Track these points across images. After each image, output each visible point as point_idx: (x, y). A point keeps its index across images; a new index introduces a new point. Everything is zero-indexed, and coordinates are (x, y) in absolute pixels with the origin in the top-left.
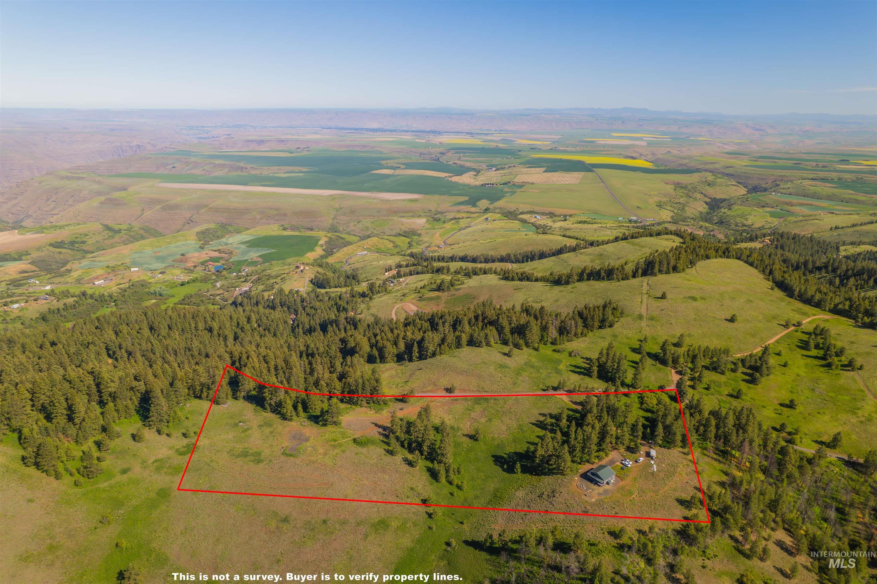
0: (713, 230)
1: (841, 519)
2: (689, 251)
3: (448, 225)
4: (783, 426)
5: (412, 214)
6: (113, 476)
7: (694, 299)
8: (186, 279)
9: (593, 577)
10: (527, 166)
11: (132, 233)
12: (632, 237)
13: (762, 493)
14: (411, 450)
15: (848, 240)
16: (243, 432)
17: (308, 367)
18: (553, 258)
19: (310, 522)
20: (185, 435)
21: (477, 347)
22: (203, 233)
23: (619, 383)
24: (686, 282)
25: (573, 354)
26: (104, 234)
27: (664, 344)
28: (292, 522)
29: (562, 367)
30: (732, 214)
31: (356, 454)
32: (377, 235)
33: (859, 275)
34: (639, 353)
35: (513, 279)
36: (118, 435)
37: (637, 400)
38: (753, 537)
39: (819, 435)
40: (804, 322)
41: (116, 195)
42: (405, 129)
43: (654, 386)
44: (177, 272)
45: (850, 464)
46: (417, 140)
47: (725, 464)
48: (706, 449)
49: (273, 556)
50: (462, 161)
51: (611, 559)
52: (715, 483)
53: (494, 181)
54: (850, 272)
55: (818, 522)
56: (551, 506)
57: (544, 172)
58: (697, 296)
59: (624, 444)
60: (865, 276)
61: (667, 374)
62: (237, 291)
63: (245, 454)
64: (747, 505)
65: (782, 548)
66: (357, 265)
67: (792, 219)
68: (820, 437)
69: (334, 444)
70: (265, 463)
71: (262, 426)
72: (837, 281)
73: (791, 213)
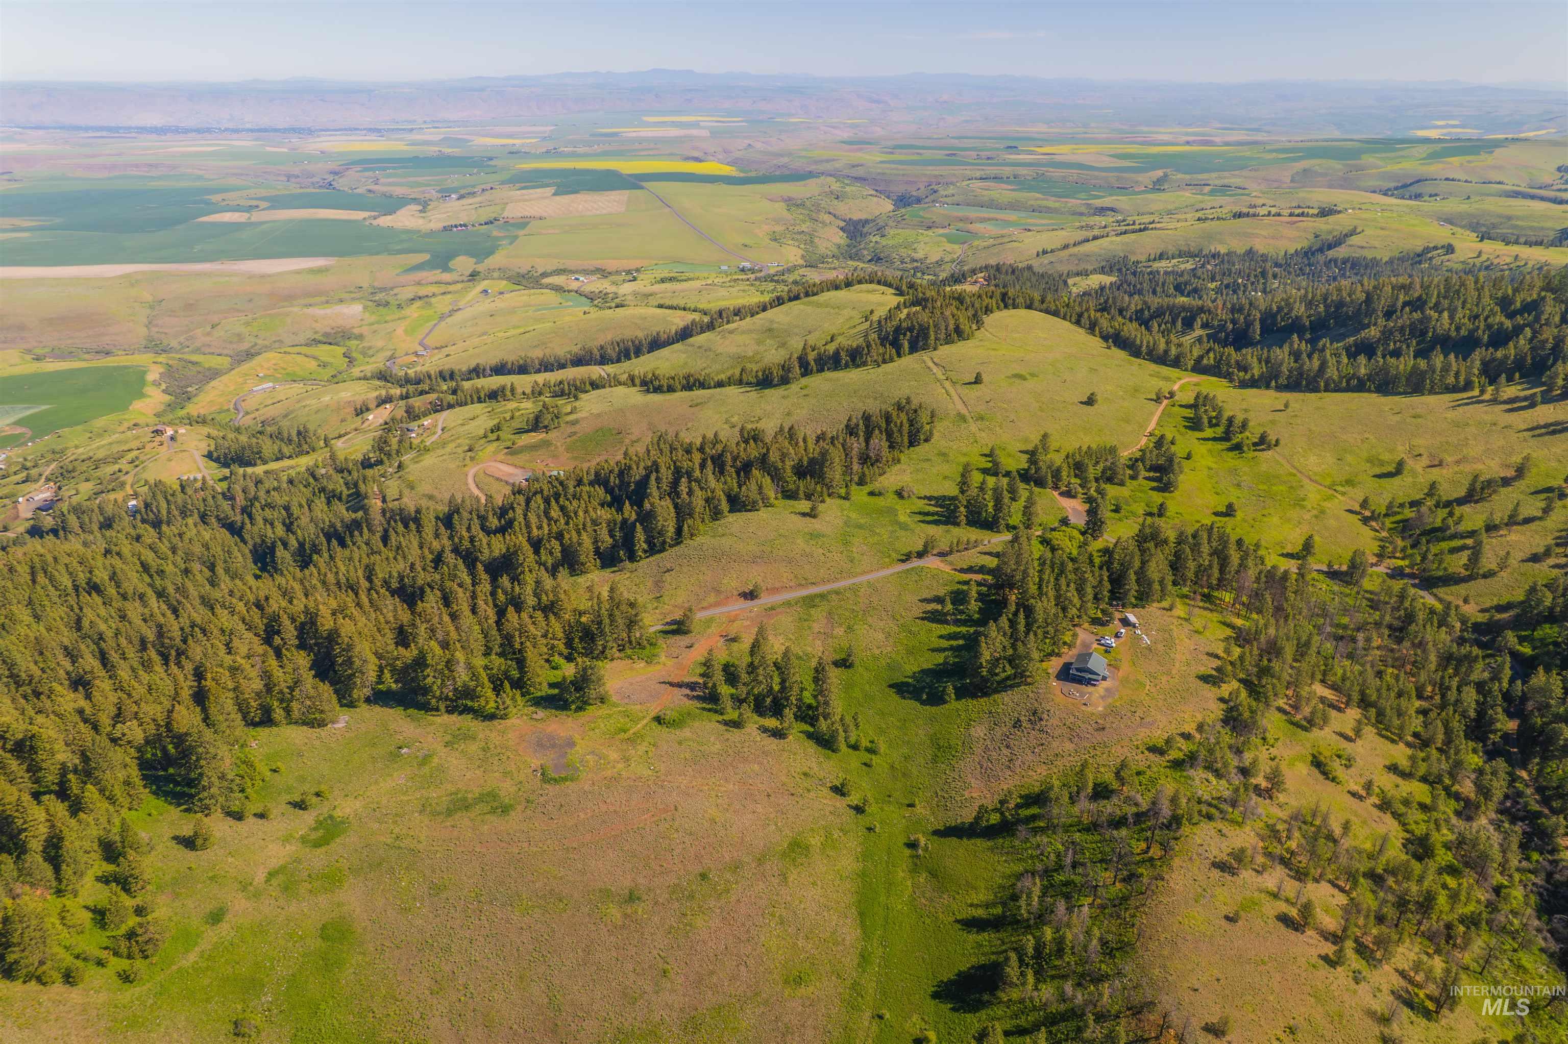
3: (411, 312)
5: (324, 299)
6: (198, 935)
7: (1022, 377)
10: (518, 185)
14: (765, 712)
15: (1070, 268)
16: (422, 764)
18: (678, 346)
19: (678, 885)
20: (298, 806)
21: (750, 511)
24: (990, 352)
25: (903, 495)
28: (645, 897)
29: (903, 518)
30: (890, 243)
31: (679, 743)
32: (269, 349)
39: (1282, 545)
40: (1175, 391)
42: (229, 125)
45: (1334, 575)
46: (268, 149)
47: (1217, 612)
49: (650, 967)
50: (384, 185)
53: (464, 218)
57: (555, 194)
58: (1024, 373)
62: (24, 504)
63: (462, 804)
66: (266, 413)
67: (979, 243)
68: (1285, 548)
69: (626, 736)
70: (519, 808)
71: (452, 742)
73: (975, 235)
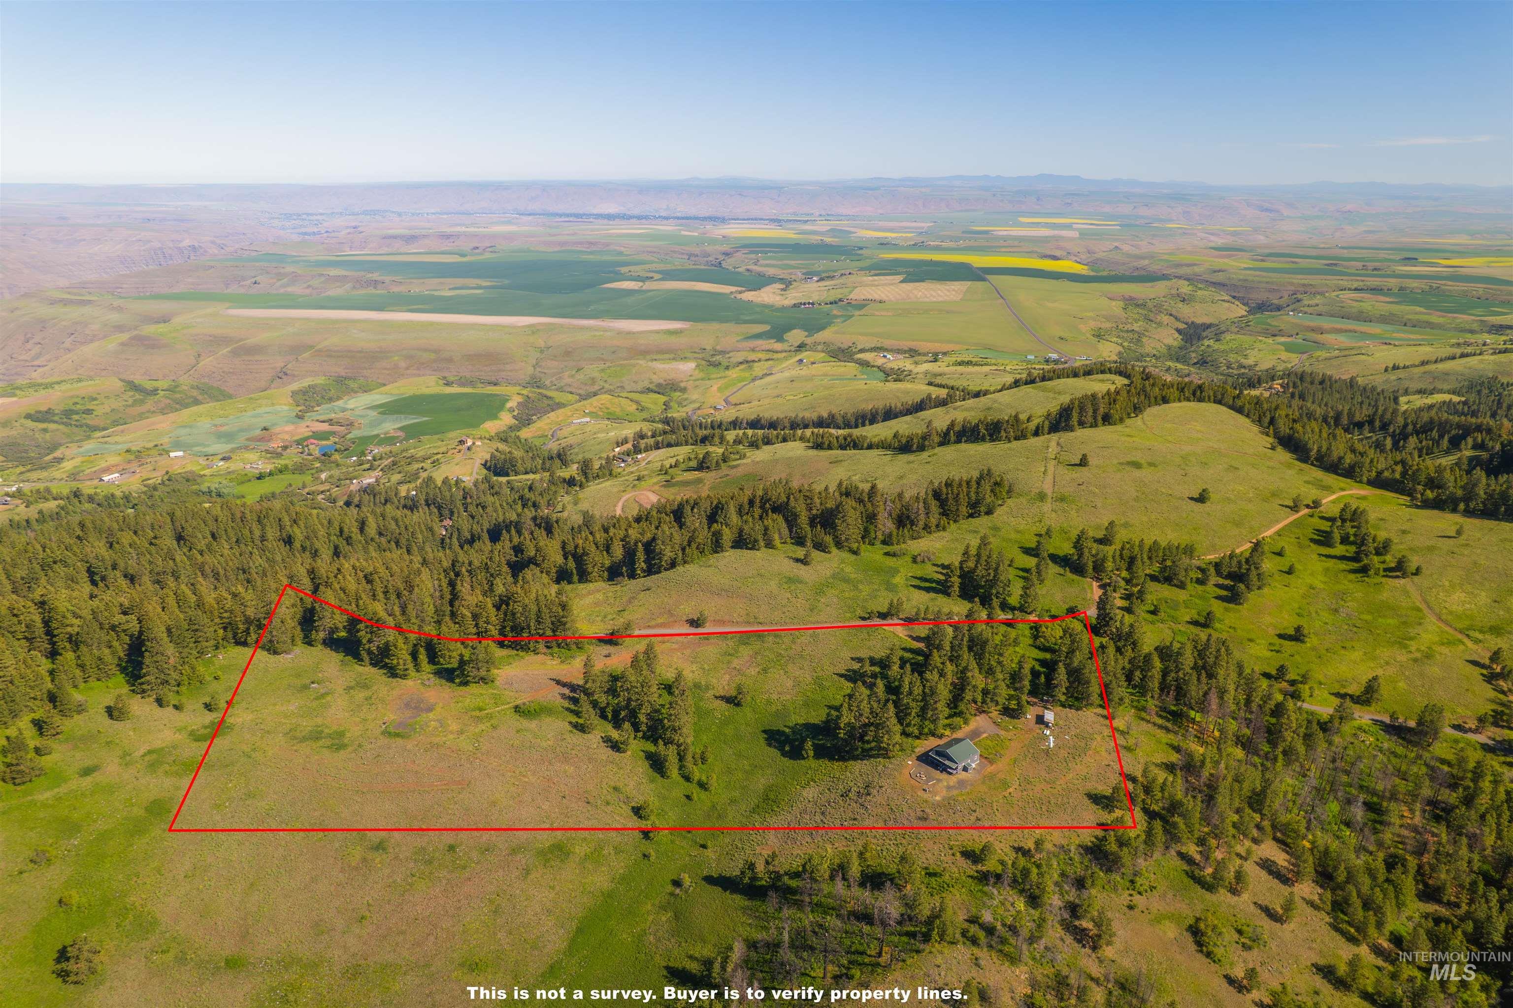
0: (1188, 375)
1: (1375, 821)
2: (1133, 390)
3: (734, 373)
4: (1282, 670)
5: (672, 356)
6: (65, 781)
7: (1137, 465)
8: (268, 468)
9: (929, 930)
10: (873, 272)
11: (178, 396)
12: (1044, 379)
13: (1237, 780)
14: (617, 723)
15: (1414, 386)
16: (316, 699)
17: (447, 590)
18: (908, 418)
19: (424, 849)
20: (208, 707)
21: (750, 549)
22: (304, 392)
23: (996, 602)
24: (1123, 438)
25: (919, 559)
26: (125, 397)
27: (1079, 538)
28: (391, 850)
29: (898, 580)
30: (1222, 347)
31: (518, 731)
32: (610, 392)
33: (1425, 432)
34: (1036, 555)
35: (830, 448)
36: (81, 709)
37: (1027, 632)
38: (1218, 855)
39: (1343, 682)
40: (1324, 501)
41: (150, 330)
42: (663, 214)
43: (1059, 609)
44: (252, 456)
45: (1394, 730)
46: (683, 233)
47: (1176, 733)
48: (1144, 709)
49: (353, 910)
50: (761, 266)
51: (964, 897)
52: (1157, 765)
53: (815, 298)
54: (1410, 427)
55: (1336, 828)
56: (862, 811)
57: (902, 282)
58: (1143, 461)
59: (997, 703)
60: (1435, 434)
61: (1084, 588)
62: (355, 486)
63: (316, 736)
64: (1210, 800)
65: (1270, 872)
66: (571, 440)
67: (1323, 354)
68: (1344, 687)
69: (478, 714)
70: (350, 749)
71: (352, 688)
72: (1389, 442)
73: (1320, 345)
